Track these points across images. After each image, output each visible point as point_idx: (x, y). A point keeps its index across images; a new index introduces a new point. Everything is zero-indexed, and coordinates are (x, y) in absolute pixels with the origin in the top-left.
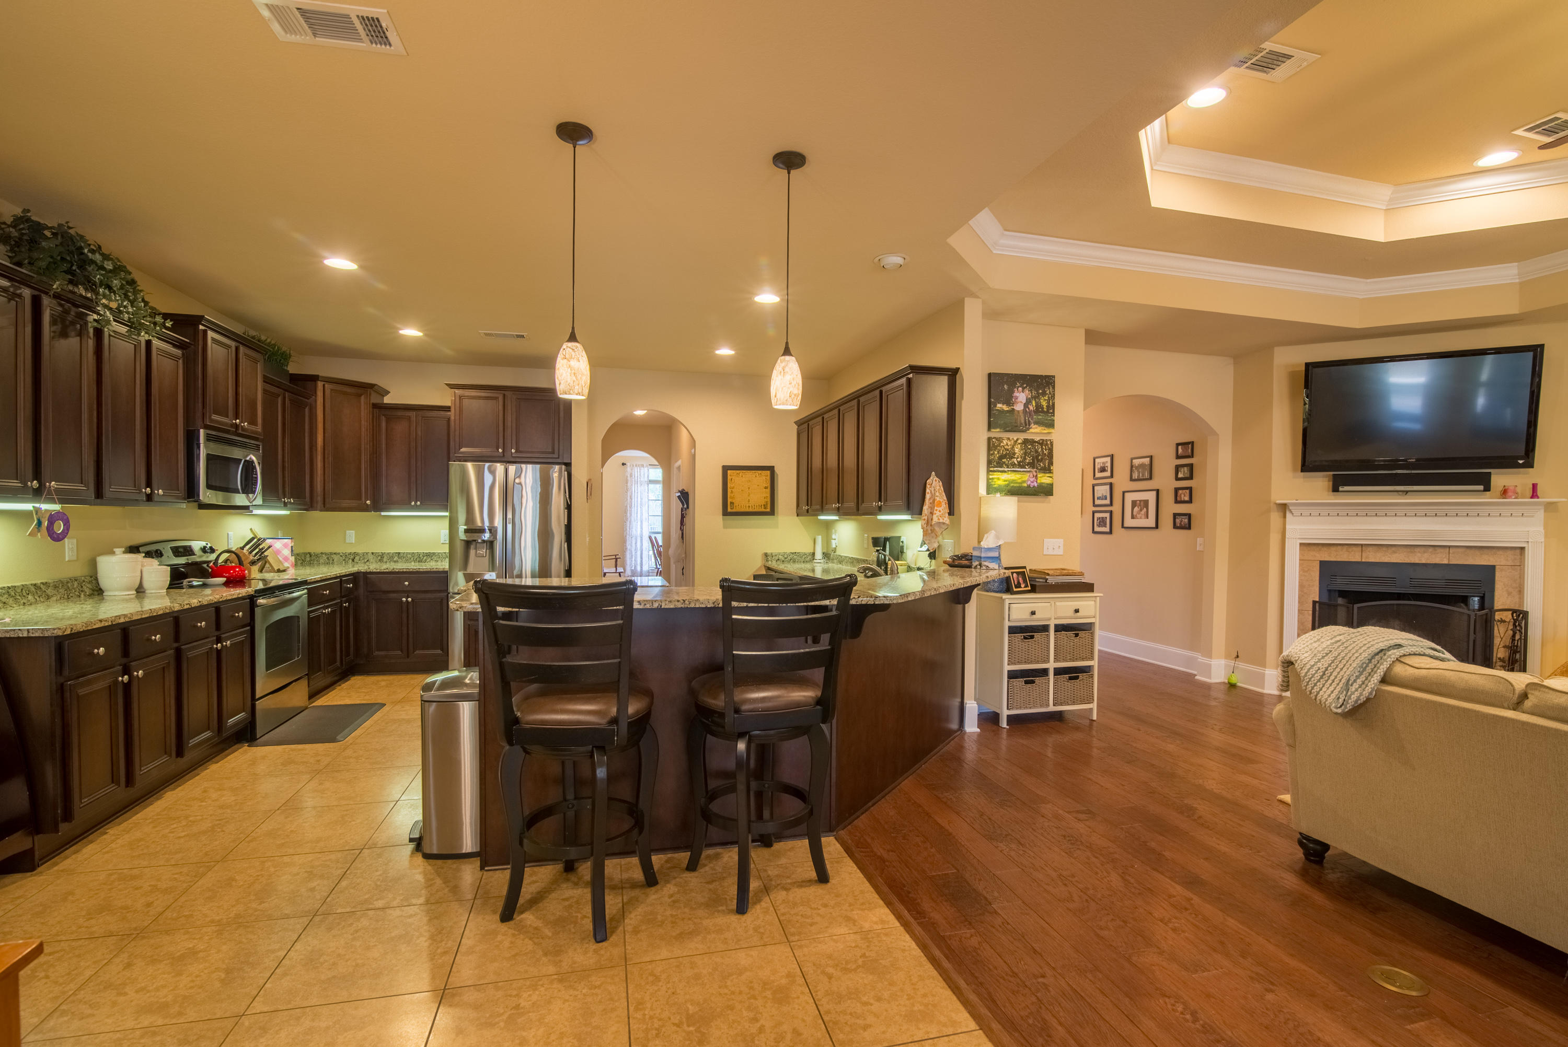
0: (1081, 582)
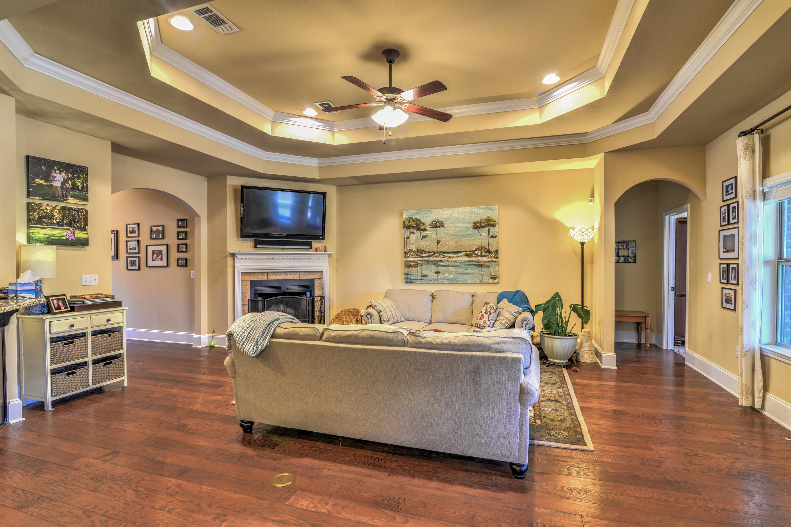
0: (112, 301)
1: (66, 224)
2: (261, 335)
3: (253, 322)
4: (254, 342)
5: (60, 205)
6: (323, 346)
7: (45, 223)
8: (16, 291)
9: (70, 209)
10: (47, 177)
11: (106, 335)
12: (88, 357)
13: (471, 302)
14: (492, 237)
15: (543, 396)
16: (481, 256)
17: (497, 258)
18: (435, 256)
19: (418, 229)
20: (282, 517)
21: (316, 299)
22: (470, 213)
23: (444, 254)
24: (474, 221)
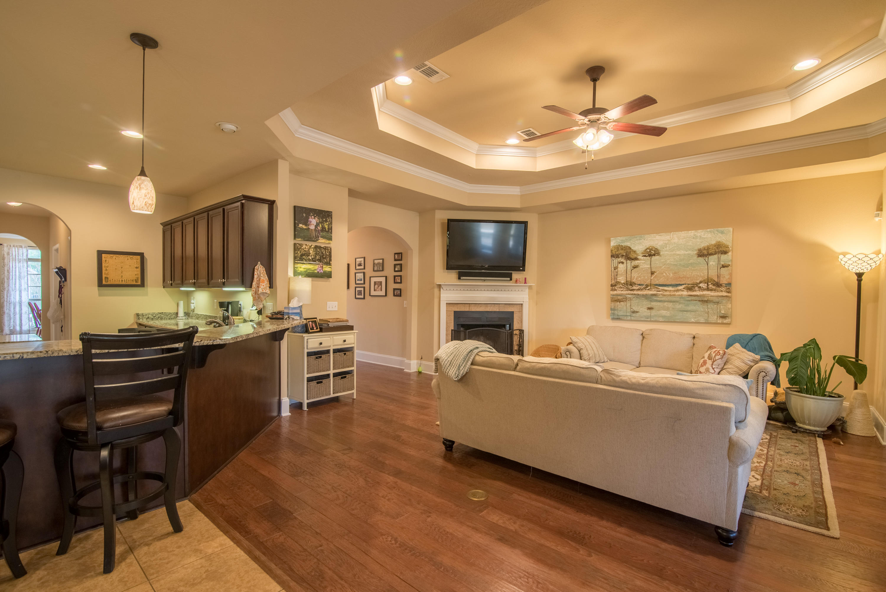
0: (347, 325)
1: (318, 260)
2: (463, 362)
3: (456, 349)
4: (457, 368)
5: (314, 244)
6: (517, 376)
7: (305, 260)
8: (289, 313)
9: (320, 247)
10: (306, 223)
11: (342, 353)
12: (330, 370)
13: (692, 344)
14: (723, 266)
15: (780, 466)
16: (708, 289)
17: (728, 292)
18: (648, 290)
19: (628, 258)
20: (476, 525)
21: (515, 332)
22: (693, 238)
23: (659, 287)
24: (699, 248)
